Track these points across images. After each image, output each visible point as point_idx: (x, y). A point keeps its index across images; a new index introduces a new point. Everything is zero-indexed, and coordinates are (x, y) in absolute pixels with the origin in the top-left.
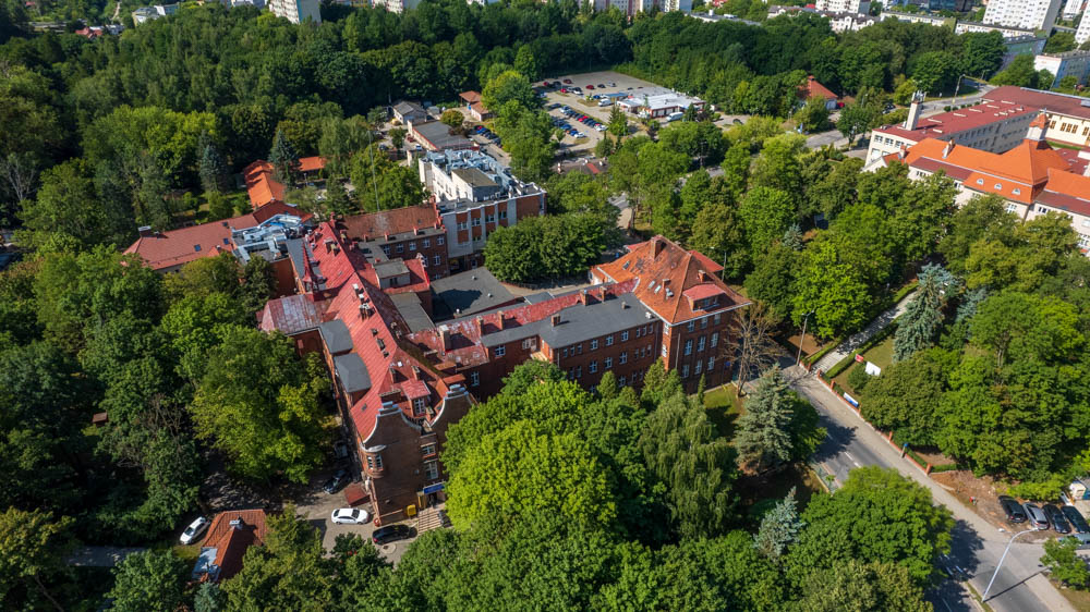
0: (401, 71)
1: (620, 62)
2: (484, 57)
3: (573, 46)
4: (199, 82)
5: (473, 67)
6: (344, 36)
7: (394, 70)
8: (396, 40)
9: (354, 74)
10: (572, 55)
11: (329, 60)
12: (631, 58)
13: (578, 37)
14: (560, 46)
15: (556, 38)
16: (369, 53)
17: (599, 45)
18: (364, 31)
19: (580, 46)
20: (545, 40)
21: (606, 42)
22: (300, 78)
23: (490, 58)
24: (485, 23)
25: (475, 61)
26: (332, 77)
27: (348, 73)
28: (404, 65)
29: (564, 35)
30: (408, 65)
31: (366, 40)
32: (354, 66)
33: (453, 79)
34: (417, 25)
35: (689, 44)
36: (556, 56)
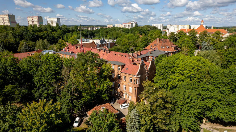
2: (65, 34)
8: (42, 31)
16: (36, 33)
18: (33, 29)
22: (19, 36)
24: (63, 29)
28: (46, 36)
34: (46, 28)
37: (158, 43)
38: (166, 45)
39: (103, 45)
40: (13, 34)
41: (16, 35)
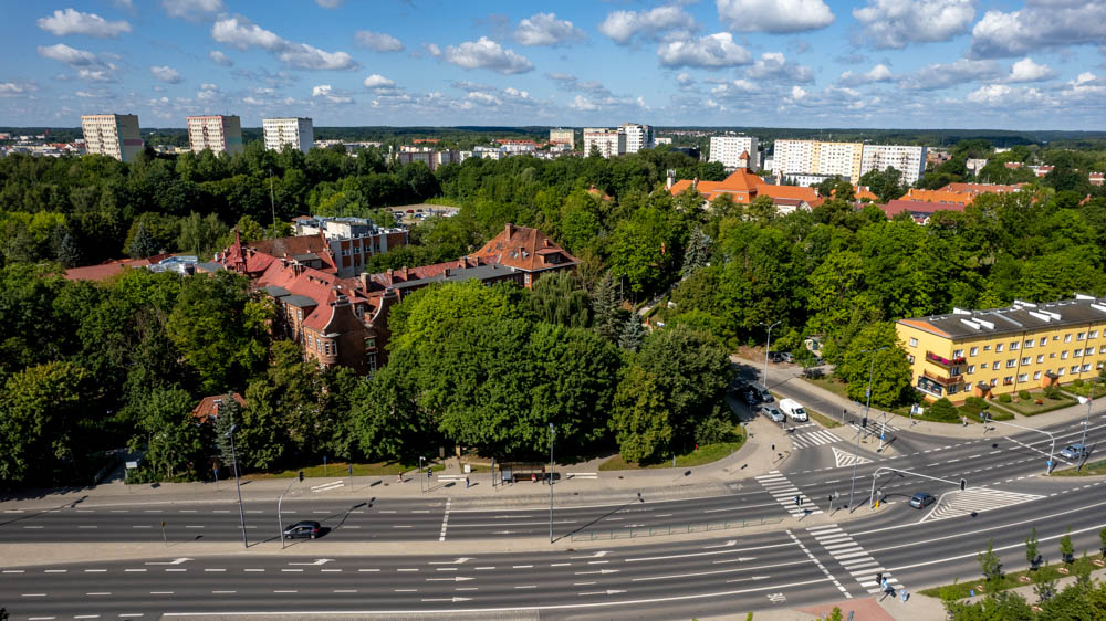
0: (236, 199)
1: (432, 197)
2: (312, 188)
3: (391, 183)
4: (33, 199)
5: (302, 197)
6: (177, 170)
7: (229, 198)
8: (228, 175)
9: (192, 198)
10: (389, 190)
11: (166, 187)
12: (440, 193)
13: (393, 176)
14: (378, 182)
15: (373, 176)
16: (204, 184)
17: (413, 182)
18: (196, 167)
19: (396, 182)
20: (365, 178)
21: (418, 180)
22: (139, 199)
23: (318, 189)
24: (310, 164)
25: (305, 192)
26: (171, 201)
27: (187, 198)
28: (238, 193)
29: (380, 174)
30: (242, 194)
31: (199, 174)
32: (191, 191)
33: (285, 206)
34: (246, 164)
35: (490, 173)
36: (375, 190)
37: (507, 239)
38: (523, 249)
39: (356, 243)
40: (116, 190)
41: (129, 195)
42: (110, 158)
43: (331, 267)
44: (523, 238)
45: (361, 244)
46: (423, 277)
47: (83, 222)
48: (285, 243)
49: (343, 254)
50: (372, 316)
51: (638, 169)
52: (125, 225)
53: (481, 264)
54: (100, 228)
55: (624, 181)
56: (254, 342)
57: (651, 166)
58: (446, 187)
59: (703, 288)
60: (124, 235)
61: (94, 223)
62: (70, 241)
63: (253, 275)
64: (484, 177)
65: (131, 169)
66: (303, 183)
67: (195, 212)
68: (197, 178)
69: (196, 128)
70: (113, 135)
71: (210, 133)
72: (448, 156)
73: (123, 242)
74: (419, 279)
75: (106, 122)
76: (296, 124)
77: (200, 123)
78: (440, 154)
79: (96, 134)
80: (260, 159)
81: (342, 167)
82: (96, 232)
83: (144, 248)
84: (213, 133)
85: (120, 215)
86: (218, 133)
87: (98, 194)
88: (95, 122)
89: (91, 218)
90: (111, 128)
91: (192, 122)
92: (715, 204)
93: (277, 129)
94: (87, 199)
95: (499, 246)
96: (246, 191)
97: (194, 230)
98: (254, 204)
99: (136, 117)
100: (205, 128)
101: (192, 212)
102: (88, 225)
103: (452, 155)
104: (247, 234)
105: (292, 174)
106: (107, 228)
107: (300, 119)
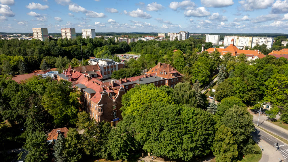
0: (73, 52)
1: (128, 52)
2: (95, 49)
3: (117, 48)
4: (16, 52)
5: (92, 51)
6: (57, 43)
7: (71, 51)
8: (71, 45)
9: (61, 52)
10: (117, 50)
11: (54, 48)
12: (131, 51)
13: (117, 46)
14: (113, 47)
15: (112, 46)
16: (65, 47)
17: (123, 47)
18: (62, 43)
19: (118, 47)
20: (110, 46)
21: (124, 47)
22: (46, 52)
23: (96, 49)
24: (94, 42)
25: (93, 50)
26: (55, 53)
27: (59, 51)
29: (114, 45)
30: (75, 50)
31: (63, 45)
32: (61, 50)
33: (87, 54)
34: (77, 42)
35: (145, 45)
36: (113, 50)
37: (159, 67)
38: (165, 71)
39: (108, 67)
40: (39, 49)
41: (43, 51)
42: (39, 40)
43: (100, 77)
44: (165, 67)
45: (110, 68)
46: (132, 81)
47: (29, 59)
48: (86, 67)
49: (104, 71)
50: (115, 97)
51: (189, 44)
52: (41, 60)
53: (151, 76)
54: (33, 61)
55: (185, 47)
56: (73, 107)
57: (193, 43)
58: (132, 49)
59: (228, 86)
60: (40, 63)
61: (32, 59)
62: (23, 65)
63: (74, 80)
64: (144, 46)
65: (45, 43)
66: (92, 47)
67: (60, 56)
68: (63, 46)
69: (64, 32)
70: (40, 33)
71: (67, 33)
72: (132, 40)
73: (40, 65)
74: (130, 82)
75: (39, 30)
76: (91, 31)
77: (64, 30)
78: (130, 39)
79: (36, 33)
80: (80, 40)
81: (103, 43)
82: (32, 62)
83: (45, 67)
84: (68, 33)
85: (40, 56)
86: (69, 33)
87: (34, 51)
88: (36, 30)
89: (31, 58)
90: (40, 32)
91: (62, 30)
92: (224, 56)
93: (85, 32)
94: (31, 52)
95: (156, 70)
96: (76, 50)
97: (60, 61)
98: (78, 53)
99: (47, 29)
100: (66, 32)
101: (59, 56)
102: (30, 60)
103: (133, 40)
104: (75, 63)
105: (89, 45)
106: (36, 61)
107: (92, 29)
